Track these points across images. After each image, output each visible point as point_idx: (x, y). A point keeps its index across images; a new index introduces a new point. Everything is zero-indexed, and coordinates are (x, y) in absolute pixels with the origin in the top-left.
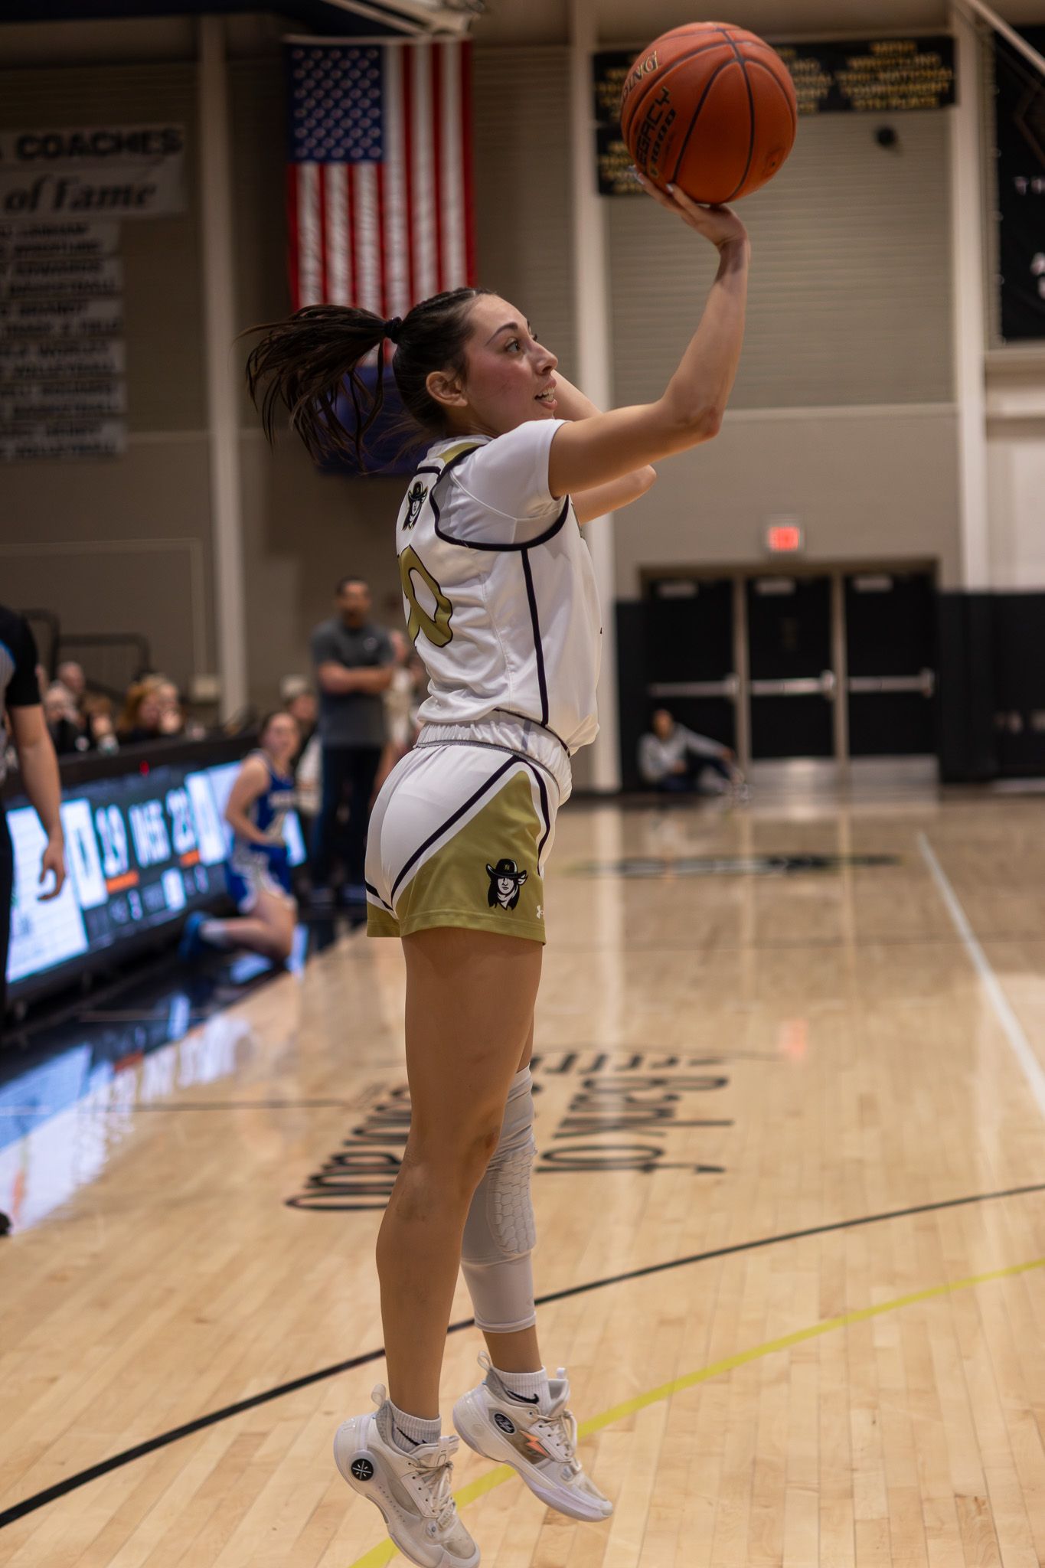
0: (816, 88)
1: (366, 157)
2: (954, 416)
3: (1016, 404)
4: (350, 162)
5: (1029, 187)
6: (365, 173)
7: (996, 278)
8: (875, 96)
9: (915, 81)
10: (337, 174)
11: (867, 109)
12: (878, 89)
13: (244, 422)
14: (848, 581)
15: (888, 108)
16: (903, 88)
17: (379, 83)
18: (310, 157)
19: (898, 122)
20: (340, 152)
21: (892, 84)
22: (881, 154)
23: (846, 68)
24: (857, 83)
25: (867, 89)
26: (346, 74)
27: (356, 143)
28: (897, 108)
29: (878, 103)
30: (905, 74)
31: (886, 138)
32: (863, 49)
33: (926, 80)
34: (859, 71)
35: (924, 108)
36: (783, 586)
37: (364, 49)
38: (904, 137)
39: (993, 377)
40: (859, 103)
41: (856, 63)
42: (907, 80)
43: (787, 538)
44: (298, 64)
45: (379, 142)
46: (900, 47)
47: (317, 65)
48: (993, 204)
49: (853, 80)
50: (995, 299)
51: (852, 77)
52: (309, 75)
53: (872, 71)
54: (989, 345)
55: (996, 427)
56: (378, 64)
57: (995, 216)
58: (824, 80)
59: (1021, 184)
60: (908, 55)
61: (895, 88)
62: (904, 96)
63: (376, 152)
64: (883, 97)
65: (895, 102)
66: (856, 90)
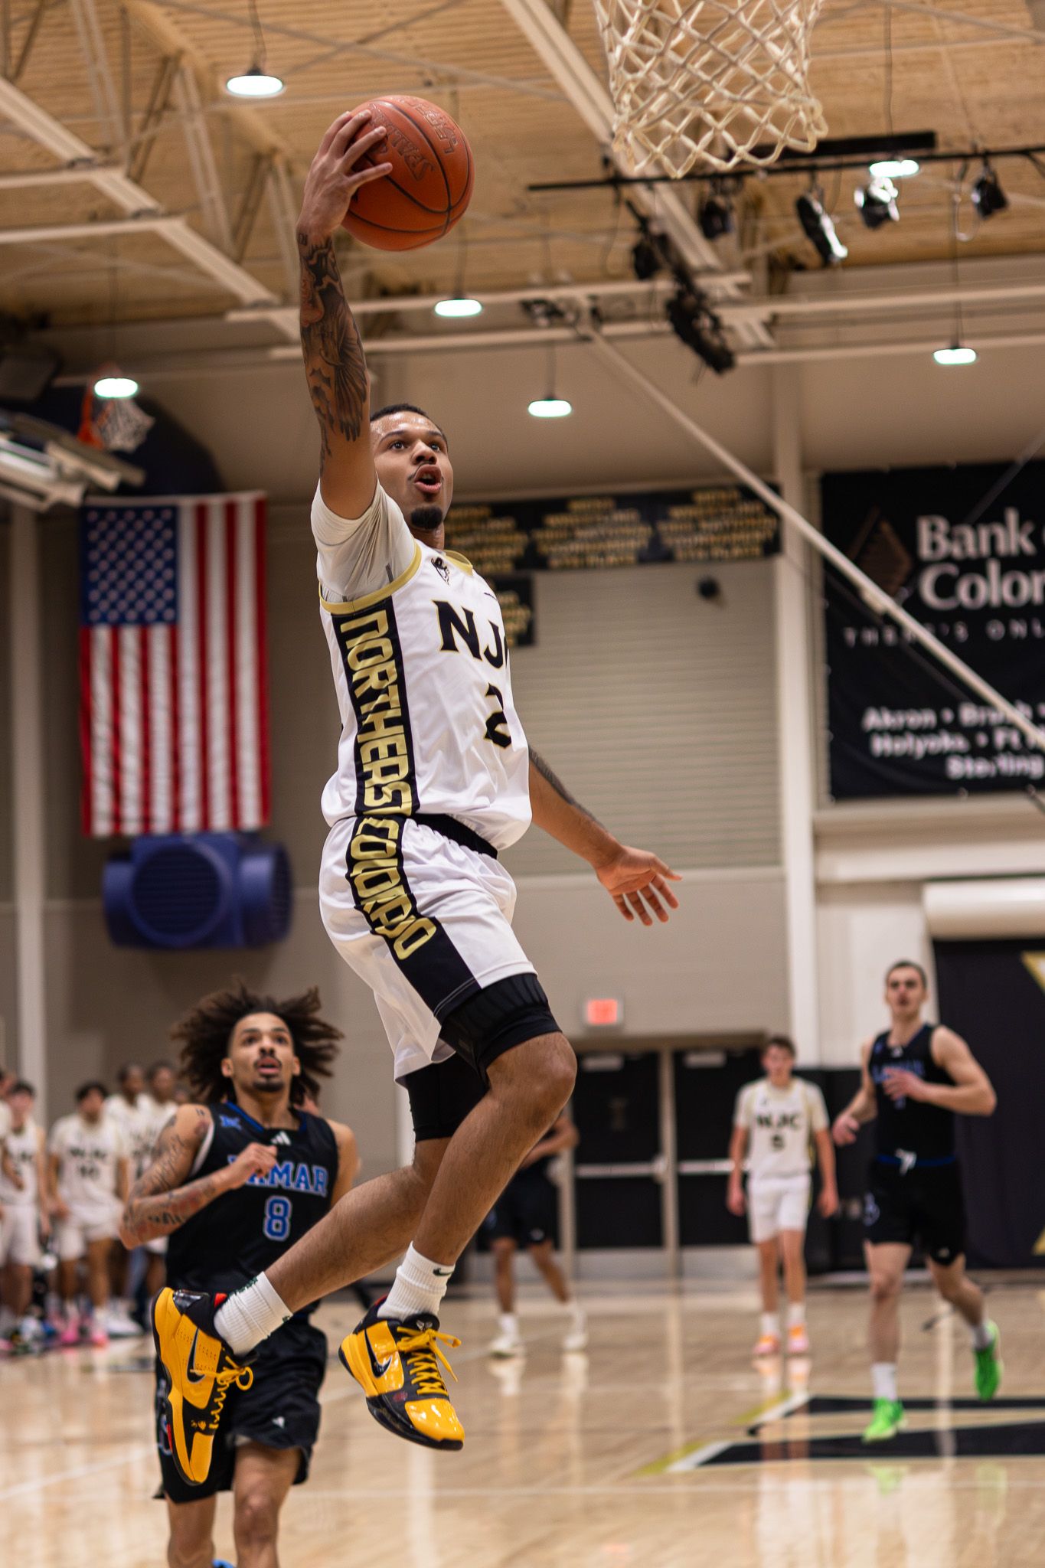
0: (636, 539)
1: (160, 618)
2: (782, 880)
3: (848, 867)
4: (144, 627)
5: (859, 639)
6: (159, 636)
7: (824, 735)
8: (697, 547)
9: (739, 530)
10: (130, 638)
11: (689, 561)
12: (700, 539)
13: (50, 892)
14: (679, 1056)
15: (710, 559)
16: (725, 538)
17: (173, 544)
18: (104, 619)
19: (723, 574)
20: (132, 615)
21: (715, 533)
22: (705, 608)
23: (666, 518)
24: (678, 534)
25: (690, 540)
26: (140, 535)
27: (150, 605)
28: (720, 559)
29: (701, 554)
30: (727, 523)
31: (709, 590)
32: (684, 498)
33: (750, 529)
34: (682, 520)
35: (747, 558)
36: (612, 1063)
37: (158, 511)
38: (727, 589)
39: (821, 839)
40: (680, 555)
41: (677, 512)
42: (730, 530)
43: (606, 1011)
44: (93, 526)
45: (174, 604)
46: (723, 495)
47: (112, 526)
48: (821, 656)
49: (675, 529)
50: (824, 755)
51: (673, 527)
52: (103, 536)
53: (695, 521)
54: (818, 806)
55: (824, 891)
56: (173, 524)
57: (823, 669)
58: (644, 531)
59: (850, 635)
60: (732, 504)
61: (717, 539)
62: (728, 546)
63: (169, 614)
64: (707, 547)
65: (717, 552)
66: (678, 541)
